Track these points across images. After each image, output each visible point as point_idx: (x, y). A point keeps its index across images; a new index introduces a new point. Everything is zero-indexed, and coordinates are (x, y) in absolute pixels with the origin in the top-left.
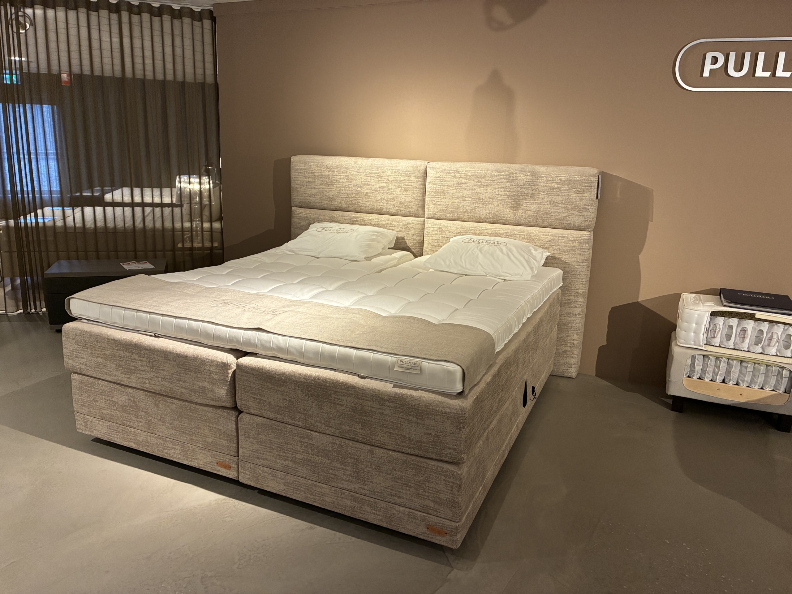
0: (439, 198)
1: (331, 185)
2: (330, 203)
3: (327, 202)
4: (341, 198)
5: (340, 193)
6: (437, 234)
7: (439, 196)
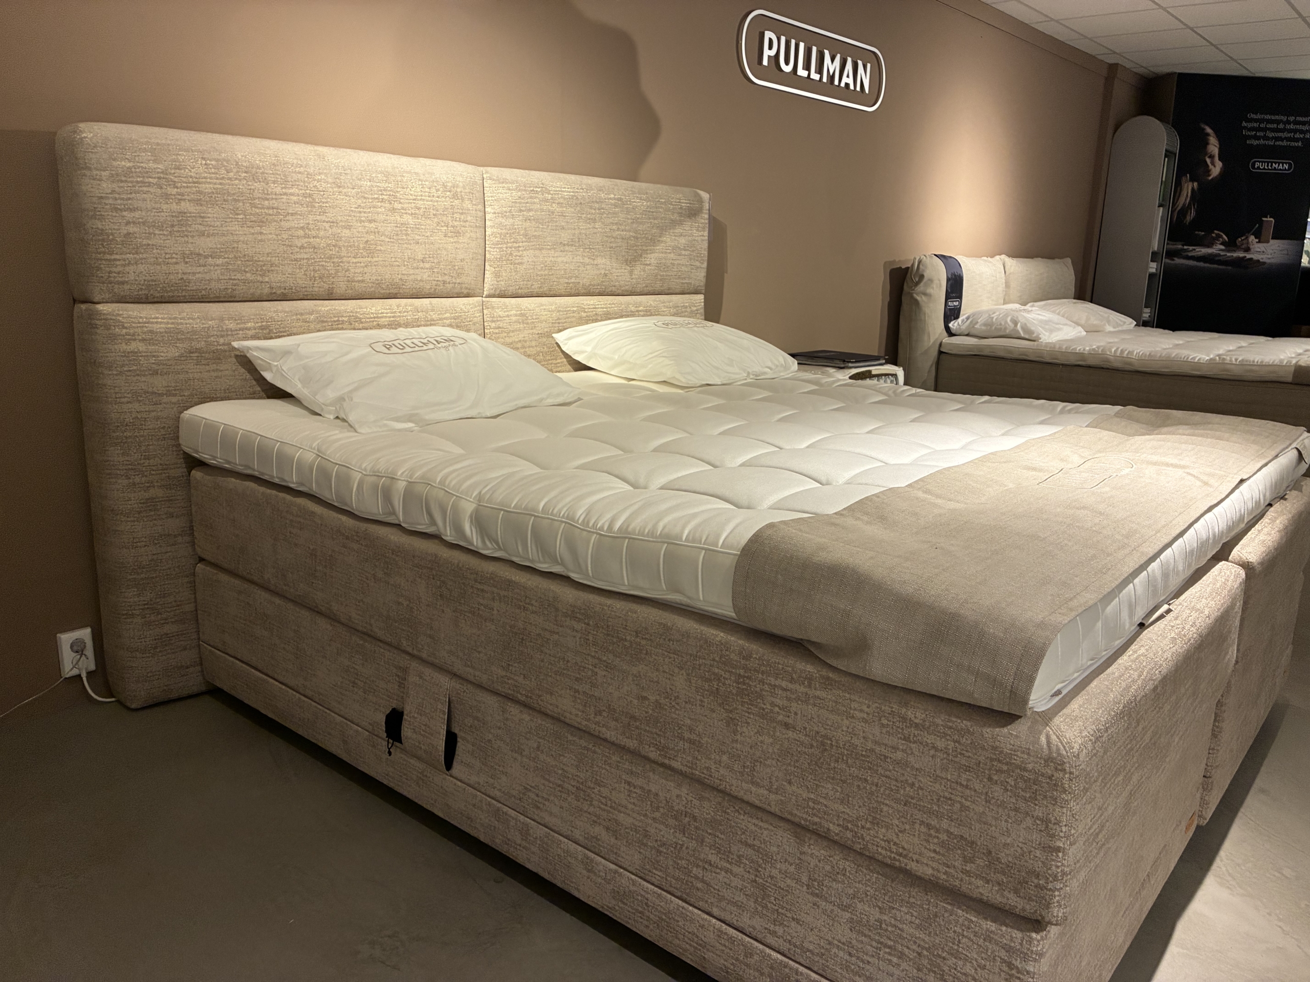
0: (520, 249)
1: (262, 223)
2: (259, 278)
3: (248, 275)
4: (296, 260)
5: (291, 246)
6: (520, 330)
7: (521, 244)
